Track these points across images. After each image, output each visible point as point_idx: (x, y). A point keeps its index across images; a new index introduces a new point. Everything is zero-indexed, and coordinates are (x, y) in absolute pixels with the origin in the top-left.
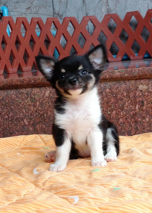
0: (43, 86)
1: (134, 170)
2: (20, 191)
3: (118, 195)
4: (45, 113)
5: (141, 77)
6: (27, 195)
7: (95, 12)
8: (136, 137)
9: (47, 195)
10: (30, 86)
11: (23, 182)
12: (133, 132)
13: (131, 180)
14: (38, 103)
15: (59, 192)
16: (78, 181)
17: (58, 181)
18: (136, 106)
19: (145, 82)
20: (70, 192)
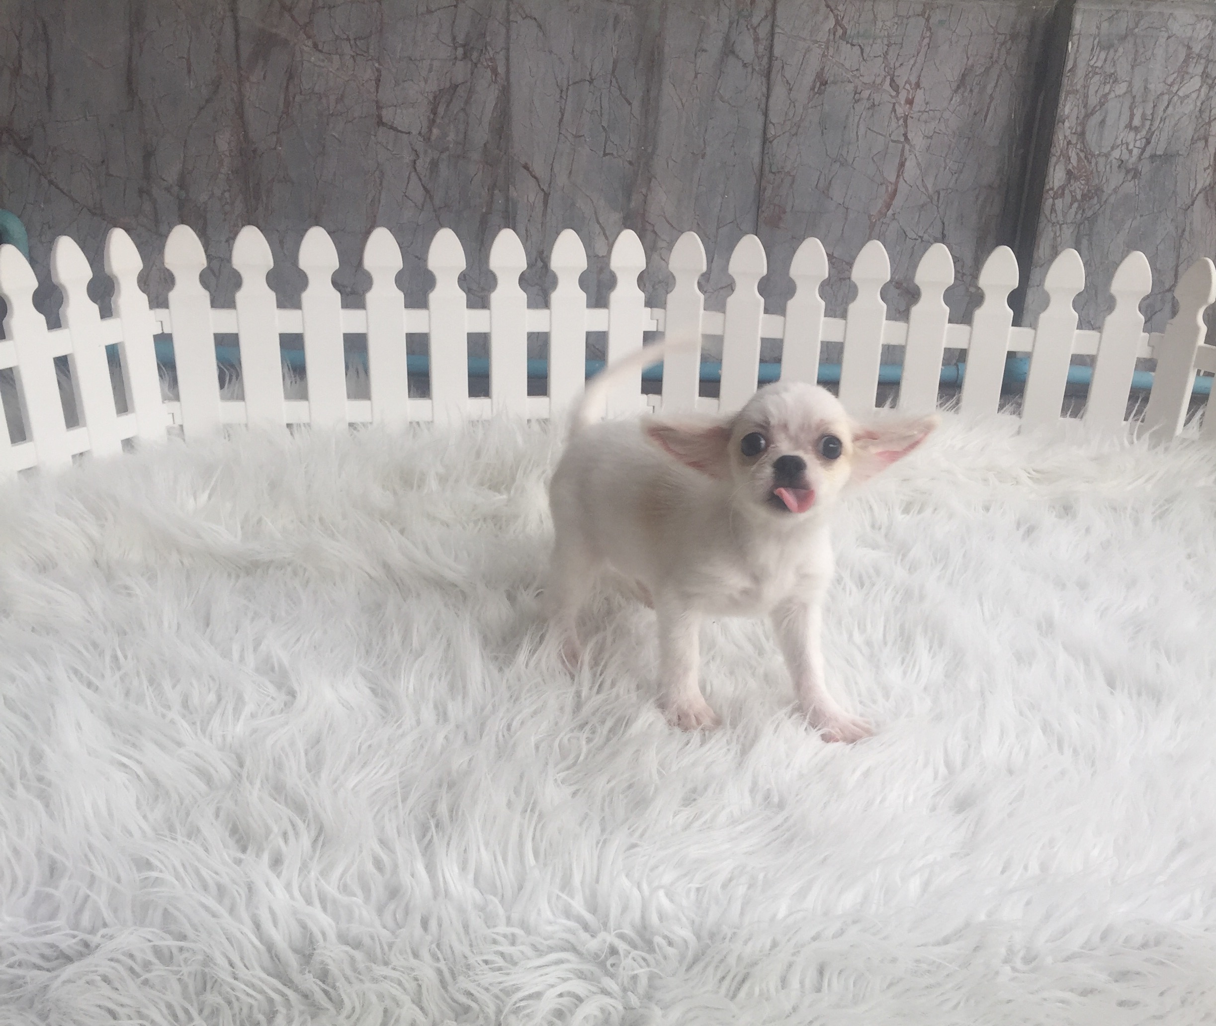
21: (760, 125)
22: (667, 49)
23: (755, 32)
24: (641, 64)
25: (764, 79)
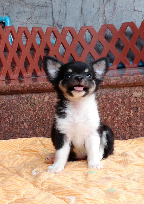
0: (42, 92)
1: (128, 173)
2: (20, 190)
3: (113, 197)
4: (44, 117)
5: (136, 84)
6: (26, 195)
7: (92, 22)
8: (130, 141)
9: (45, 195)
10: (30, 92)
11: (22, 182)
12: (127, 136)
13: (125, 183)
14: (37, 108)
15: (57, 193)
16: (74, 182)
17: (55, 182)
18: (130, 111)
19: (139, 89)
20: (67, 192)
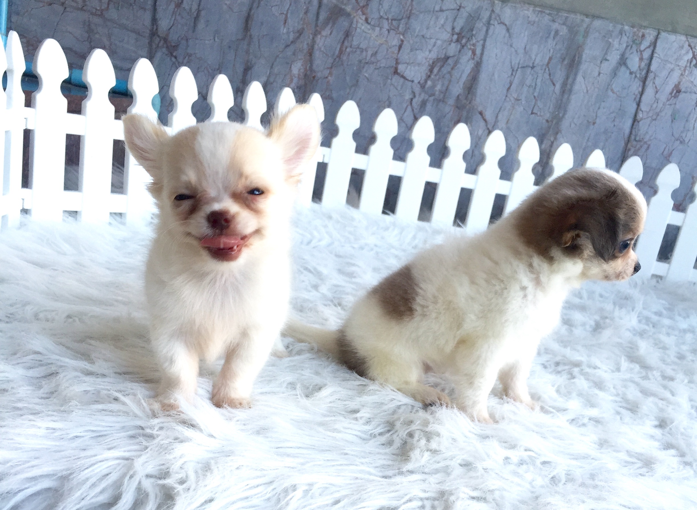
21: (633, 111)
22: (584, 56)
23: (641, 54)
24: (566, 62)
25: (641, 84)
